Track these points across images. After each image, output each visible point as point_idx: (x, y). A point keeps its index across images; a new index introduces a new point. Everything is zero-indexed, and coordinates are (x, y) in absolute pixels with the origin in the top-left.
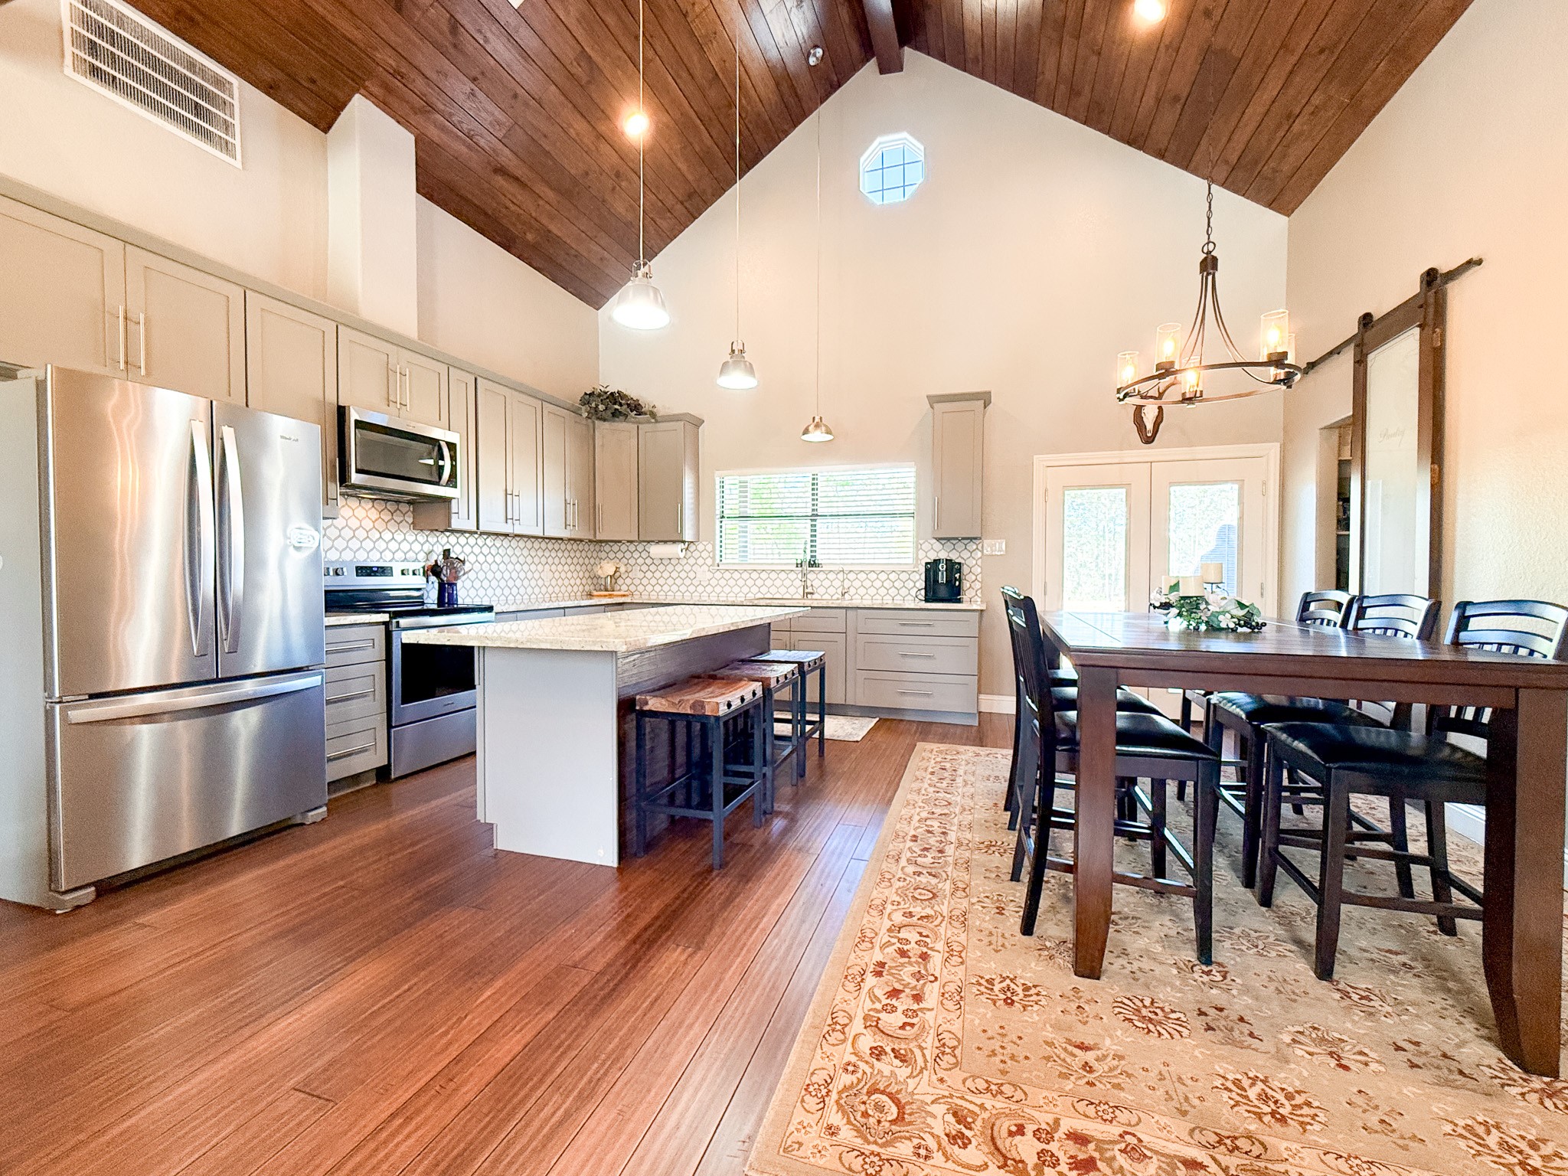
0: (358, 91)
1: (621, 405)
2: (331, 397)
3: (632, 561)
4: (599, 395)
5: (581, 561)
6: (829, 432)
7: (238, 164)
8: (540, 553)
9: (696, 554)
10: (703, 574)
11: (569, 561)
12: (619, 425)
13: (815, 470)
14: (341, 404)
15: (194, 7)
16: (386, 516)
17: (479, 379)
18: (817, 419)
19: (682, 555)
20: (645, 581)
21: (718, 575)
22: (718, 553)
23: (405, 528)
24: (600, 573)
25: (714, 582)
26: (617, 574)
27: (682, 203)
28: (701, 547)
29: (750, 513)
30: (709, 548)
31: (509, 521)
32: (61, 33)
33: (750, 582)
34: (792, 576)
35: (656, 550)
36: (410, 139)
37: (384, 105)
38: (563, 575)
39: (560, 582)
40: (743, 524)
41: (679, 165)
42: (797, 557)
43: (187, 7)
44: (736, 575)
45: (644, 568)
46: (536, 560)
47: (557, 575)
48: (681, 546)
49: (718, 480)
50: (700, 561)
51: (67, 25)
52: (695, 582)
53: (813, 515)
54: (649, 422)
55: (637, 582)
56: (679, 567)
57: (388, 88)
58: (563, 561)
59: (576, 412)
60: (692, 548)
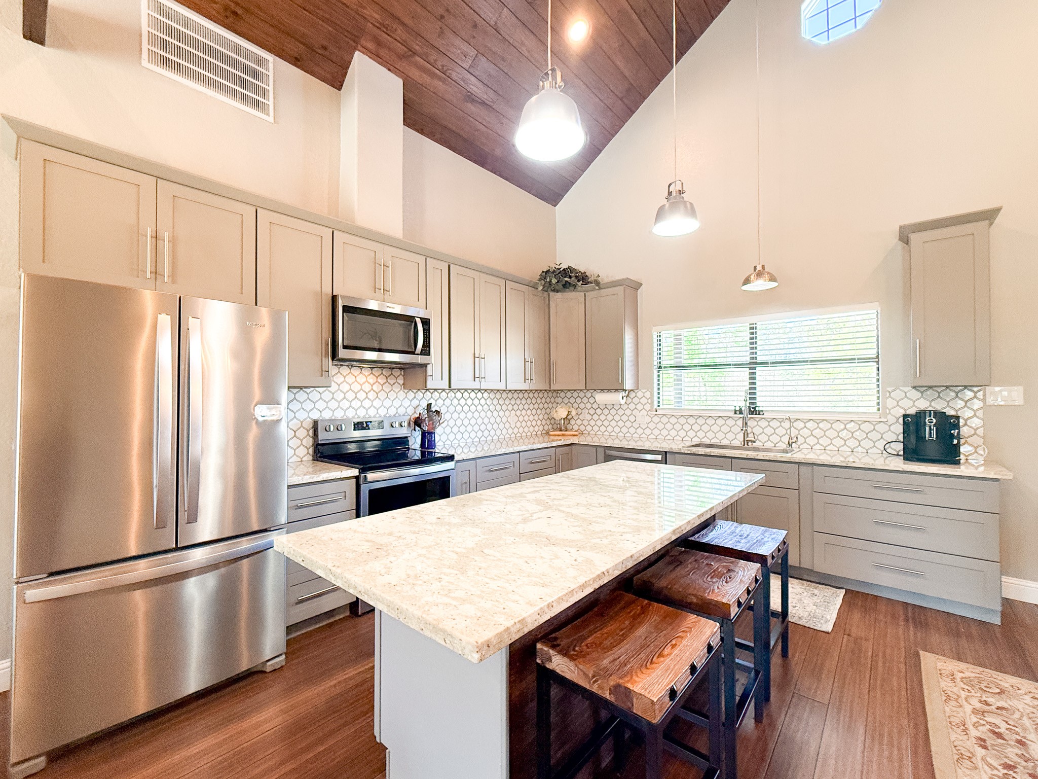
0: (356, 49)
1: (570, 277)
2: (327, 290)
3: (582, 406)
4: (554, 272)
5: (541, 406)
6: (772, 279)
7: (271, 119)
8: (507, 402)
9: (636, 400)
10: (643, 418)
11: (531, 406)
12: (570, 295)
13: (753, 319)
14: (334, 294)
15: (237, 4)
16: (382, 380)
17: (452, 266)
18: (759, 268)
19: (623, 402)
20: (592, 423)
21: (656, 419)
22: (656, 399)
23: (397, 388)
24: (555, 416)
25: (652, 426)
26: (569, 417)
27: (621, 99)
28: (640, 394)
29: (685, 362)
30: (648, 395)
31: (476, 379)
32: (141, 36)
33: (687, 427)
34: (731, 422)
35: (602, 398)
36: (399, 82)
37: (377, 57)
38: (526, 418)
39: (524, 424)
40: (678, 373)
41: (618, 63)
42: (735, 404)
43: (232, 5)
44: (673, 420)
45: (592, 411)
46: (504, 407)
47: (521, 419)
48: (623, 394)
49: (655, 335)
50: (640, 407)
51: (145, 29)
52: (636, 425)
53: (750, 364)
54: (594, 289)
55: (585, 423)
56: (621, 412)
57: (379, 43)
58: (526, 407)
59: (535, 287)
60: (632, 395)
